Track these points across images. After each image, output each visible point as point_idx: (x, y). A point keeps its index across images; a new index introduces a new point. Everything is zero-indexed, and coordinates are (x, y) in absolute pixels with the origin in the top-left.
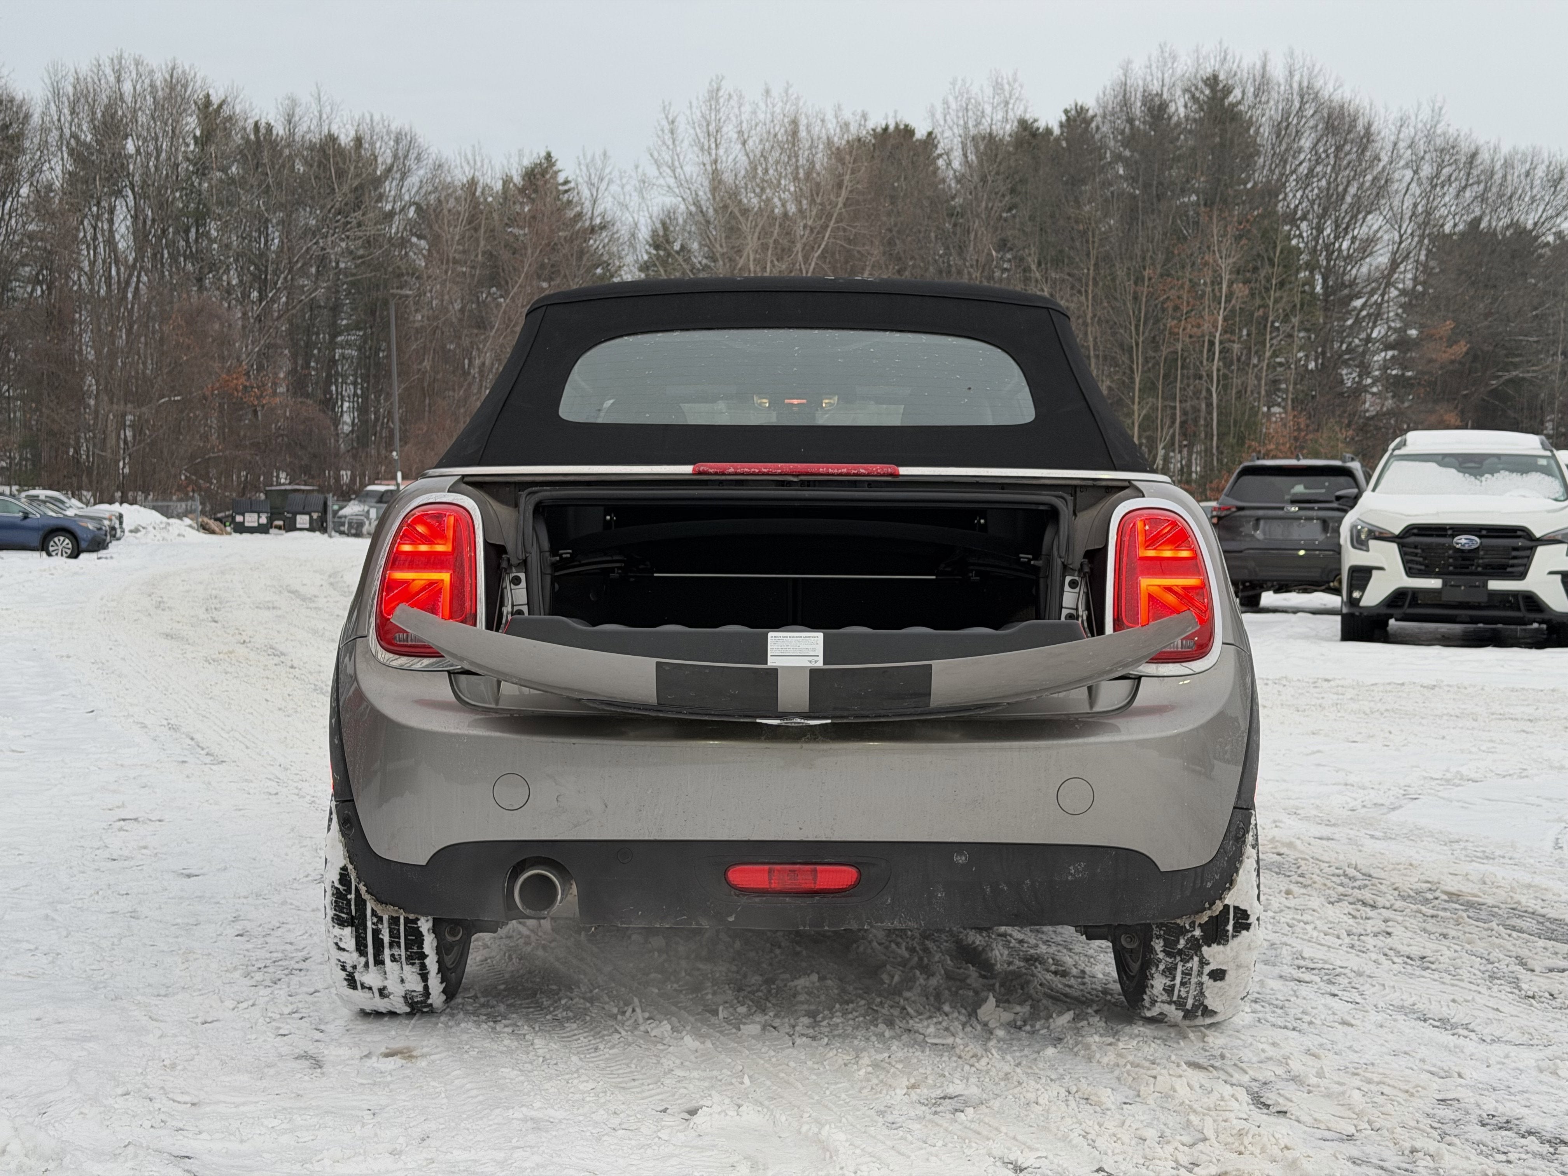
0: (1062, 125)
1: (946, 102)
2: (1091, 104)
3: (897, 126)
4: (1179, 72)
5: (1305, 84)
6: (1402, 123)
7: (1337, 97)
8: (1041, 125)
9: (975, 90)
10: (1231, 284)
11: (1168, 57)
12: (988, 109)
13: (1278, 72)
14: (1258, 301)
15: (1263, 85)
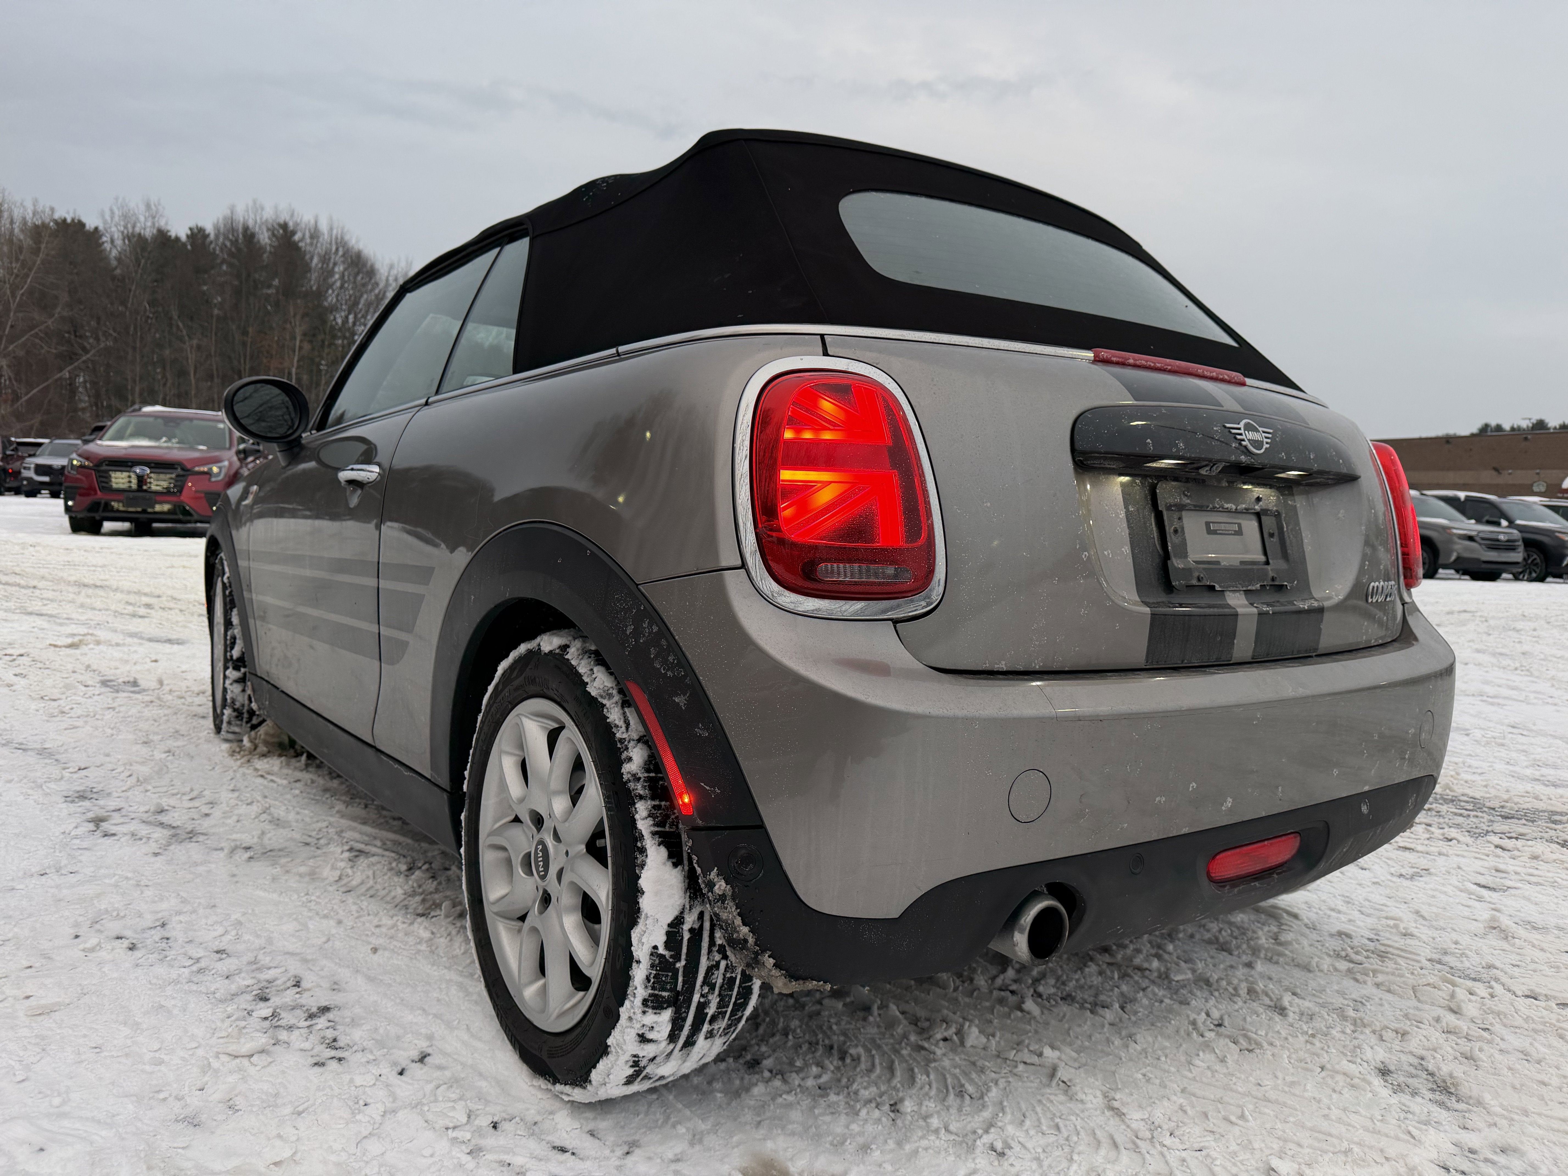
0: (188, 236)
1: (112, 211)
2: (209, 228)
3: (73, 220)
4: (264, 219)
5: (339, 237)
6: (391, 267)
7: (356, 248)
8: (173, 234)
9: (132, 205)
10: (301, 341)
11: (258, 208)
12: (142, 219)
13: (324, 227)
14: (316, 353)
15: (315, 235)
